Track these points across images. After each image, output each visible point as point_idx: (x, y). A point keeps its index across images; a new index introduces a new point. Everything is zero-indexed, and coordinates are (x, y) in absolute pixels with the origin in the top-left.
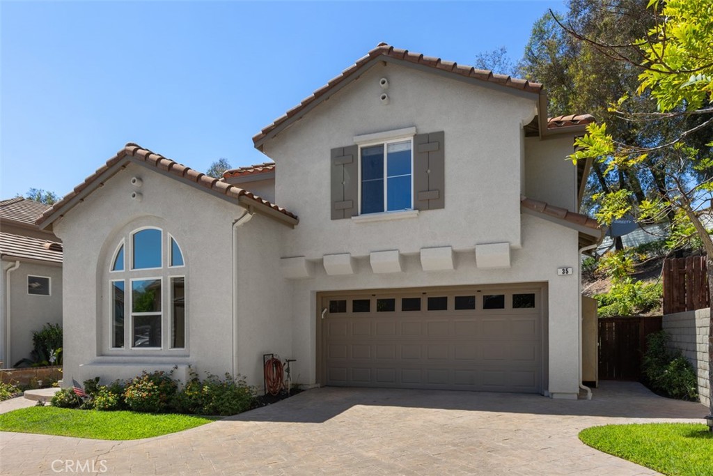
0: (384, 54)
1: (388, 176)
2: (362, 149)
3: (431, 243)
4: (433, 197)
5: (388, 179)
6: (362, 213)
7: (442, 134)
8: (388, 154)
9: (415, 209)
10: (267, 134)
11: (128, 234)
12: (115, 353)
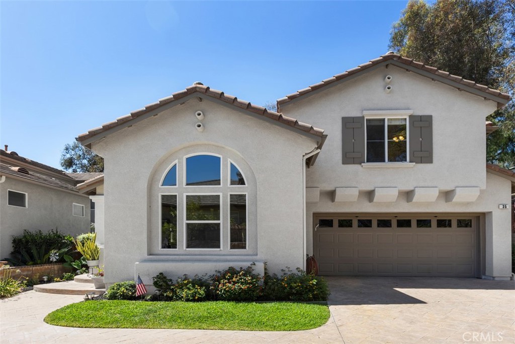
0: (395, 59)
1: (388, 139)
2: (367, 120)
3: (422, 184)
4: (424, 155)
5: (388, 141)
6: (367, 162)
7: (431, 117)
8: (388, 126)
9: (411, 161)
10: (291, 99)
11: (183, 157)
12: (165, 253)
